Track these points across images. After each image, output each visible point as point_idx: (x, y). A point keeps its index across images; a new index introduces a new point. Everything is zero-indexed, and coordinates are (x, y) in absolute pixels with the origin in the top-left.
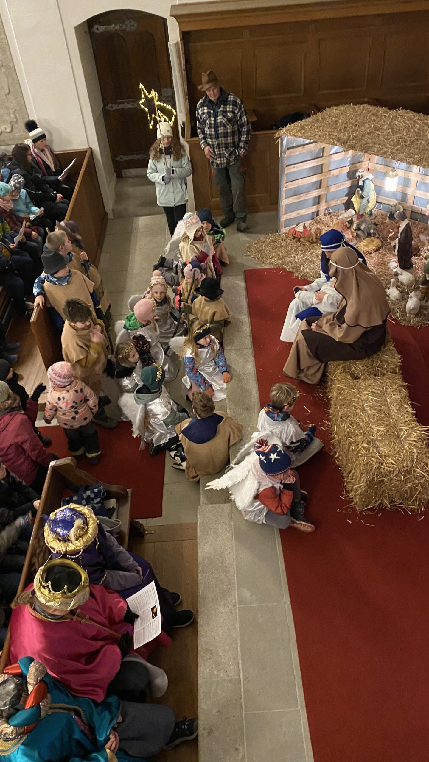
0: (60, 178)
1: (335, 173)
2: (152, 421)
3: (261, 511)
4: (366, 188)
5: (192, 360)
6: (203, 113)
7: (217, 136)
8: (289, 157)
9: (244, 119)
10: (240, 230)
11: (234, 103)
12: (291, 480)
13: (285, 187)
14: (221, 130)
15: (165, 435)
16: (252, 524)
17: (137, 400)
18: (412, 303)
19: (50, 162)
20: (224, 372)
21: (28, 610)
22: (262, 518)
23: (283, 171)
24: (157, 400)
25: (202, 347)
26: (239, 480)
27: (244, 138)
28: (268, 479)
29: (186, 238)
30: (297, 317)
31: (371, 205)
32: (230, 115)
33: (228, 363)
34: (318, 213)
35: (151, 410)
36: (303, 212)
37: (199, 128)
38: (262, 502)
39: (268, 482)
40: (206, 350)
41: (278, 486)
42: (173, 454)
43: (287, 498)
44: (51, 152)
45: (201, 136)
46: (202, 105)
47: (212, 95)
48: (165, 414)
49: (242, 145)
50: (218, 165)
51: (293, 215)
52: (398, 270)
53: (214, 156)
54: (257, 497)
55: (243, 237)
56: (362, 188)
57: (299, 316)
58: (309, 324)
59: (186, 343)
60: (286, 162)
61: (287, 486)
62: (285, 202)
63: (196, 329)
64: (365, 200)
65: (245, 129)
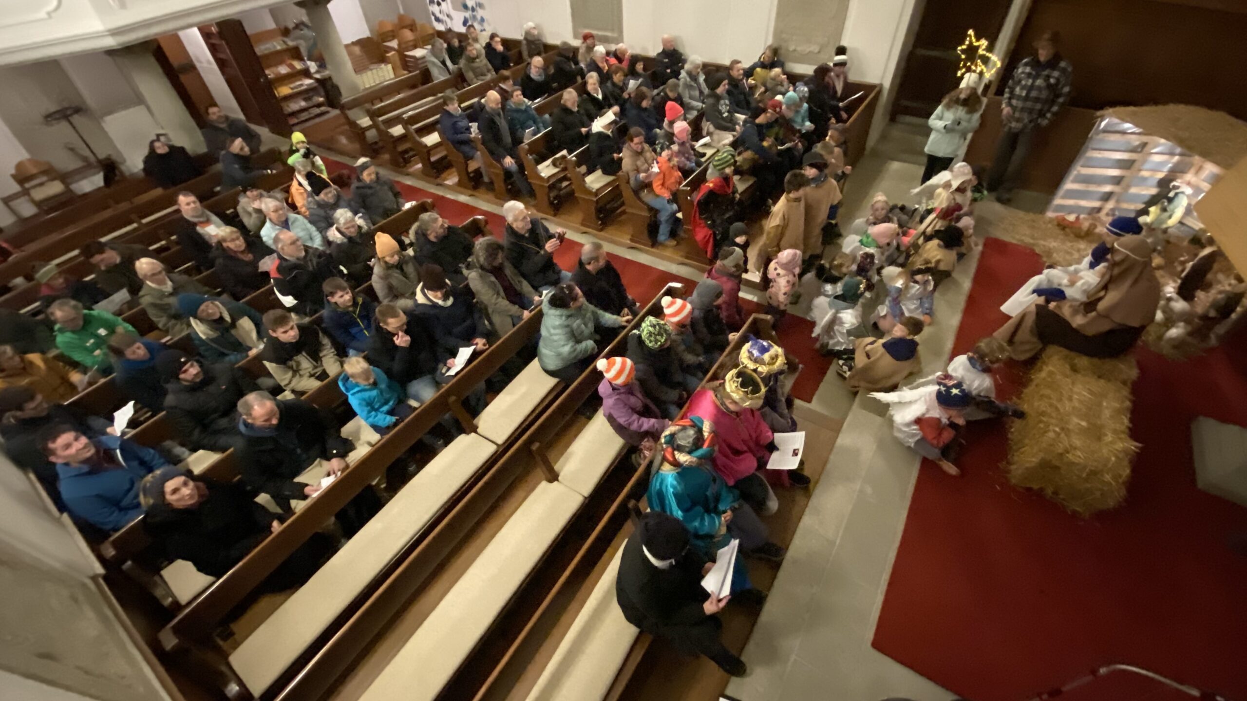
0: (841, 104)
1: (1144, 174)
2: (836, 328)
3: (914, 435)
4: (1176, 202)
5: (899, 291)
6: (1023, 73)
7: (1027, 98)
8: (1102, 140)
9: (1066, 89)
10: (999, 200)
11: (1064, 71)
12: (961, 421)
13: (1079, 169)
14: (1034, 94)
15: (842, 344)
16: (899, 443)
17: (831, 305)
18: (1174, 332)
19: (839, 87)
20: (926, 314)
21: (711, 395)
22: (911, 442)
23: (1085, 152)
24: (850, 311)
25: (916, 282)
26: (907, 400)
27: (1055, 109)
28: (938, 411)
29: (947, 185)
30: (1034, 291)
31: (1172, 222)
32: (1052, 81)
33: (934, 307)
34: (1099, 210)
35: (840, 318)
36: (1084, 203)
37: (1009, 87)
38: (921, 429)
39: (936, 412)
40: (917, 286)
41: (945, 421)
42: (841, 362)
43: (948, 435)
44: (845, 78)
45: (1006, 95)
46: (1026, 64)
47: (1043, 55)
48: (853, 324)
49: (1049, 115)
50: (1010, 128)
51: (1071, 202)
52: (1175, 296)
53: (1011, 118)
54: (918, 421)
55: (998, 207)
56: (1170, 200)
57: (1038, 291)
58: (1048, 301)
59: (900, 274)
60: (1093, 144)
61: (952, 425)
62: (1069, 185)
63: (919, 265)
64: (1166, 214)
65: (1061, 100)
